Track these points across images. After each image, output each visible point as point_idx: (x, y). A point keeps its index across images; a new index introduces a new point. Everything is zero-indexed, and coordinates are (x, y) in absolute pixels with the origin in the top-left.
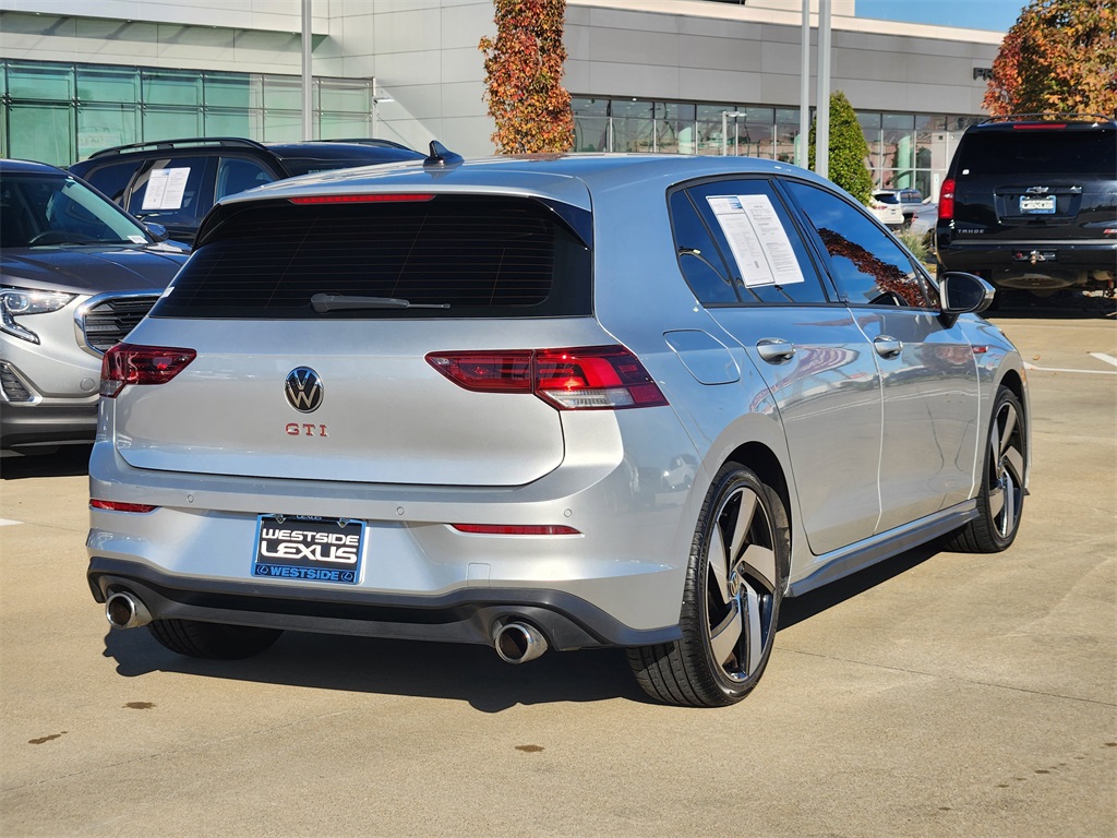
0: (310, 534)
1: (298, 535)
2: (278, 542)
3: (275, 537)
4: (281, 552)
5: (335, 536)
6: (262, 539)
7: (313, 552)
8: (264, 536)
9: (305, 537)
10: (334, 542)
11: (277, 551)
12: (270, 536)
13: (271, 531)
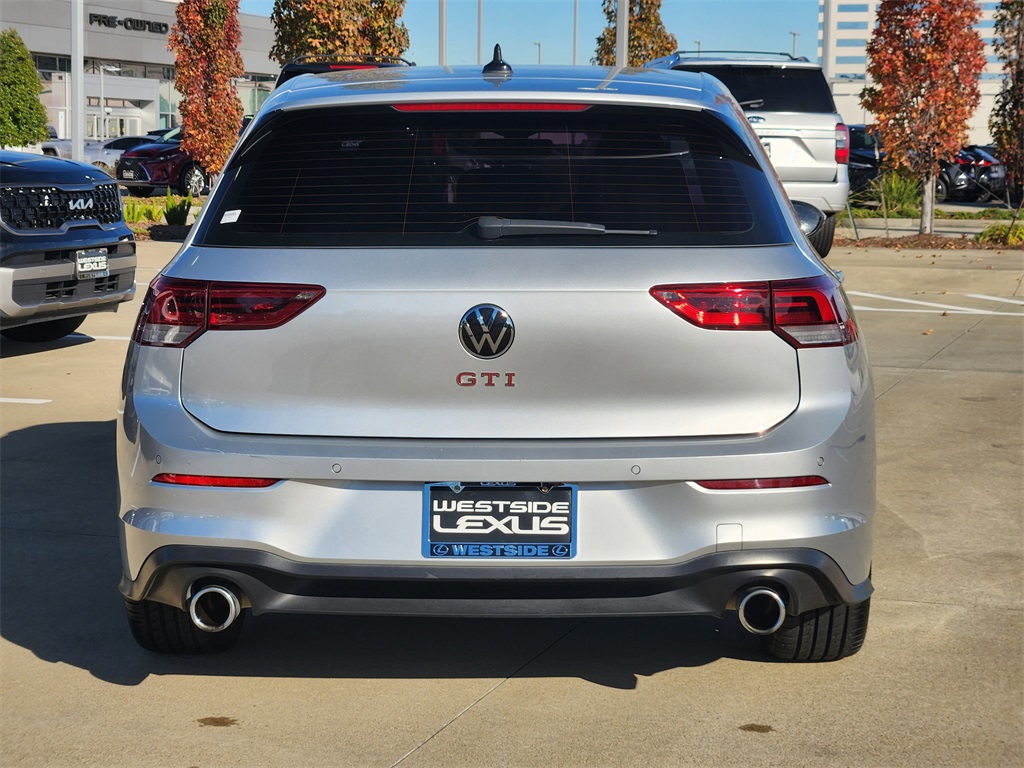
0: (501, 504)
1: (484, 505)
2: (457, 515)
3: (452, 509)
4: (462, 526)
5: (536, 504)
6: (433, 513)
7: (509, 525)
8: (436, 509)
9: (496, 507)
10: (536, 511)
11: (456, 527)
12: (445, 508)
13: (445, 503)
